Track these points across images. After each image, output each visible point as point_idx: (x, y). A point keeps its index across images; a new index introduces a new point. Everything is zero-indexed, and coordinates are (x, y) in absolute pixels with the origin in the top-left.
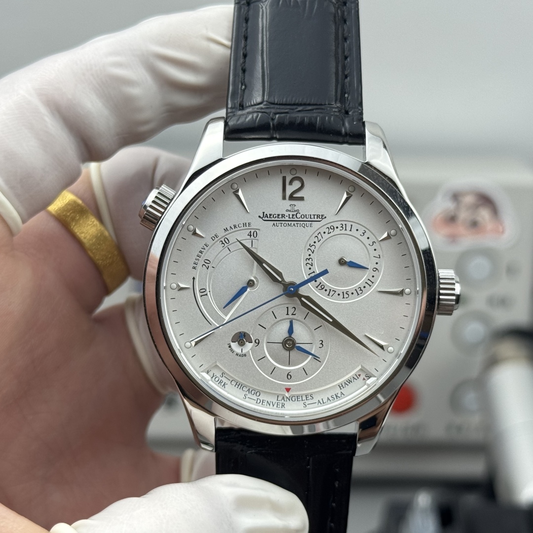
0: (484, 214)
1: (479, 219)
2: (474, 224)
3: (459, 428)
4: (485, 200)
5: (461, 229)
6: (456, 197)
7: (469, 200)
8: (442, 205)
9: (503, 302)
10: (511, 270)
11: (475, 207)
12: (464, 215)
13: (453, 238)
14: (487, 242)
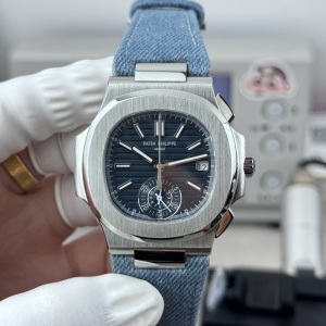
0: (278, 80)
1: (274, 81)
2: (272, 85)
4: (278, 71)
5: (264, 88)
6: (260, 70)
7: (268, 71)
8: (252, 74)
9: (289, 129)
10: (294, 111)
11: (272, 75)
12: (265, 80)
13: (259, 93)
14: (279, 94)
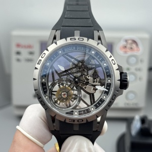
0: (134, 46)
1: (132, 47)
2: (131, 48)
3: (128, 104)
4: (134, 42)
5: (128, 50)
6: (126, 41)
7: (130, 42)
8: (123, 43)
9: (139, 70)
10: (141, 61)
11: (131, 44)
12: (128, 46)
13: (126, 52)
14: (135, 53)
